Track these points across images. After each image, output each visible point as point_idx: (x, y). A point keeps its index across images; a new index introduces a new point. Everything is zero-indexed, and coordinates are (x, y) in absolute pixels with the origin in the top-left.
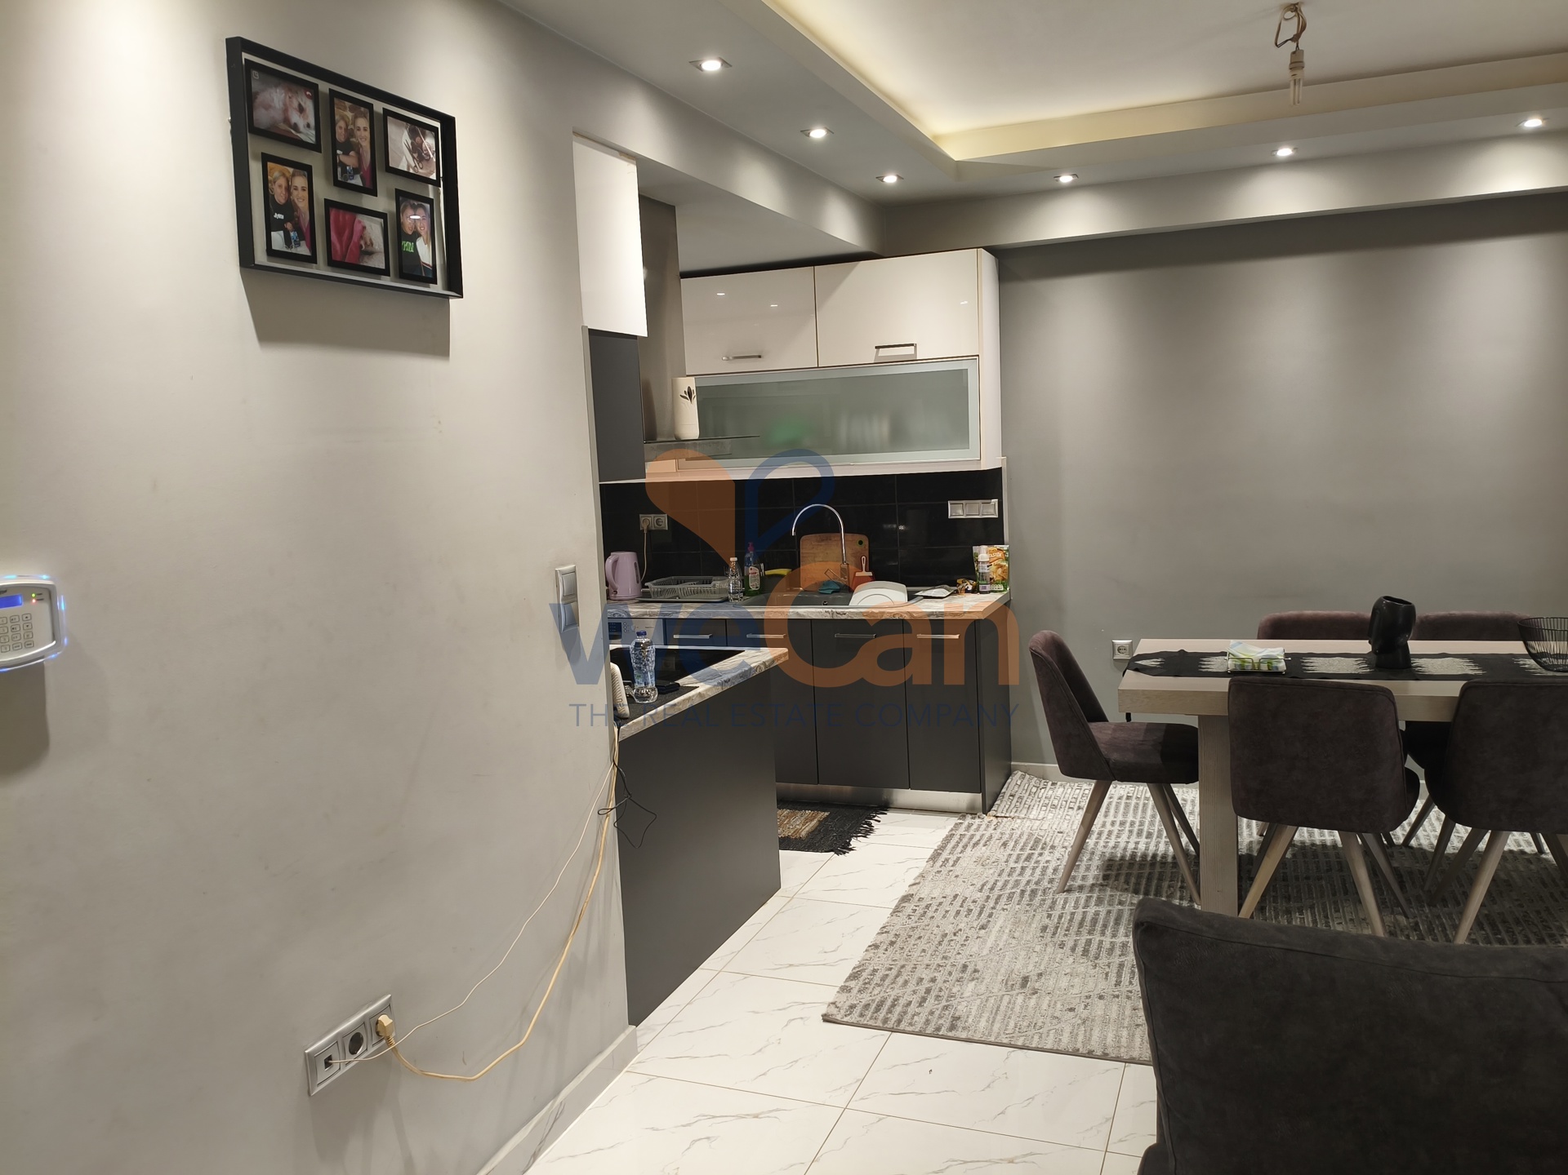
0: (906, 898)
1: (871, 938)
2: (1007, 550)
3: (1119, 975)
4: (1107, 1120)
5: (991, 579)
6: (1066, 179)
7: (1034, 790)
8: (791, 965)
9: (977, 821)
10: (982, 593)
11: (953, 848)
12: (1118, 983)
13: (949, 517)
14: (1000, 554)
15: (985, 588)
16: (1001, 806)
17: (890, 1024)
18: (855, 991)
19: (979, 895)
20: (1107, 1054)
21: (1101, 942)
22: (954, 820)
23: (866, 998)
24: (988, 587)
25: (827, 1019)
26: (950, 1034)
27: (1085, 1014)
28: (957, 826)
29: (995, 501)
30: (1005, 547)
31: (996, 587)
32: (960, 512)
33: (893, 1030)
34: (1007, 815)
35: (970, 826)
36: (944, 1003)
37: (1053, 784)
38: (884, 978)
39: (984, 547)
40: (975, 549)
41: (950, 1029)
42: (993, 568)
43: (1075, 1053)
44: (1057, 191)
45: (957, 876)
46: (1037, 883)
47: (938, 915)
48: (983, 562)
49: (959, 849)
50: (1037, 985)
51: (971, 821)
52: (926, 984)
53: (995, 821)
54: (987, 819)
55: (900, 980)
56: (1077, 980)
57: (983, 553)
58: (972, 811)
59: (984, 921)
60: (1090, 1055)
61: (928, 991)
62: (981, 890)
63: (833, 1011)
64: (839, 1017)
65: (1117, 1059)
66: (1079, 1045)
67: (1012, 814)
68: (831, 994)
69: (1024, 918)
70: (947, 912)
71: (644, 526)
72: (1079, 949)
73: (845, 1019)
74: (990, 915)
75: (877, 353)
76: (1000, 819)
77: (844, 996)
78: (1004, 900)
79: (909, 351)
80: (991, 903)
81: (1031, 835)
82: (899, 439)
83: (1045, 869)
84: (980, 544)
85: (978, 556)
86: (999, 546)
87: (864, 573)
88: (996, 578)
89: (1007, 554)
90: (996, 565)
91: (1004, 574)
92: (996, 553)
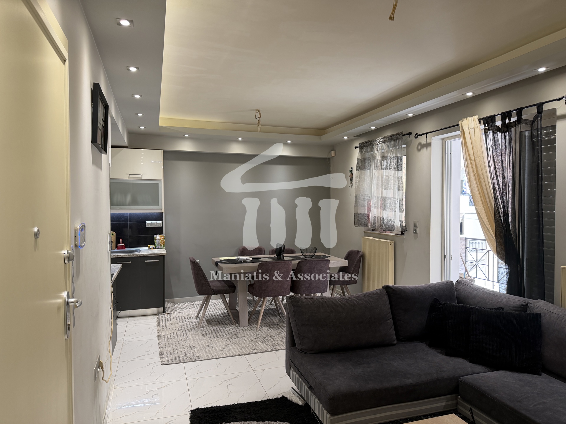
0: (159, 336)
1: (158, 346)
3: (229, 340)
4: (249, 366)
5: (160, 245)
6: (187, 136)
7: (173, 306)
8: (140, 356)
9: (163, 316)
10: (158, 249)
11: (162, 322)
12: (230, 341)
13: (146, 226)
14: (163, 237)
15: (159, 247)
16: (168, 311)
17: (182, 361)
18: (165, 357)
19: (179, 331)
20: (239, 355)
21: (220, 335)
22: (156, 317)
23: (170, 358)
24: (160, 247)
25: (162, 365)
26: (199, 360)
27: (228, 349)
28: (158, 318)
29: (161, 222)
30: (164, 235)
31: (161, 247)
32: (150, 225)
33: (184, 363)
34: (171, 313)
35: (162, 317)
36: (192, 354)
37: (177, 304)
38: (171, 353)
39: (158, 235)
40: (155, 236)
41: (198, 359)
43: (232, 356)
44: (184, 138)
45: (169, 329)
46: (193, 326)
47: (172, 337)
48: (158, 240)
49: (164, 322)
50: (212, 346)
51: (161, 316)
52: (183, 352)
53: (168, 315)
54: (166, 315)
55: (176, 352)
56: (220, 343)
57: (158, 237)
58: (158, 313)
59: (186, 337)
60: (236, 356)
61: (185, 353)
62: (179, 330)
63: (163, 363)
64: (166, 363)
65: (242, 355)
66: (232, 354)
67: (172, 312)
68: (159, 360)
69: (196, 334)
70: (174, 336)
72: (215, 336)
73: (169, 363)
74: (187, 335)
75: (129, 176)
76: (169, 314)
77: (163, 359)
78: (187, 331)
79: (140, 176)
80: (184, 333)
81: (181, 316)
82: (134, 202)
83: (192, 323)
84: (156, 234)
85: (156, 238)
86: (162, 235)
87: (121, 244)
88: (162, 244)
89: (165, 237)
90: (161, 240)
91: (164, 243)
92: (161, 237)
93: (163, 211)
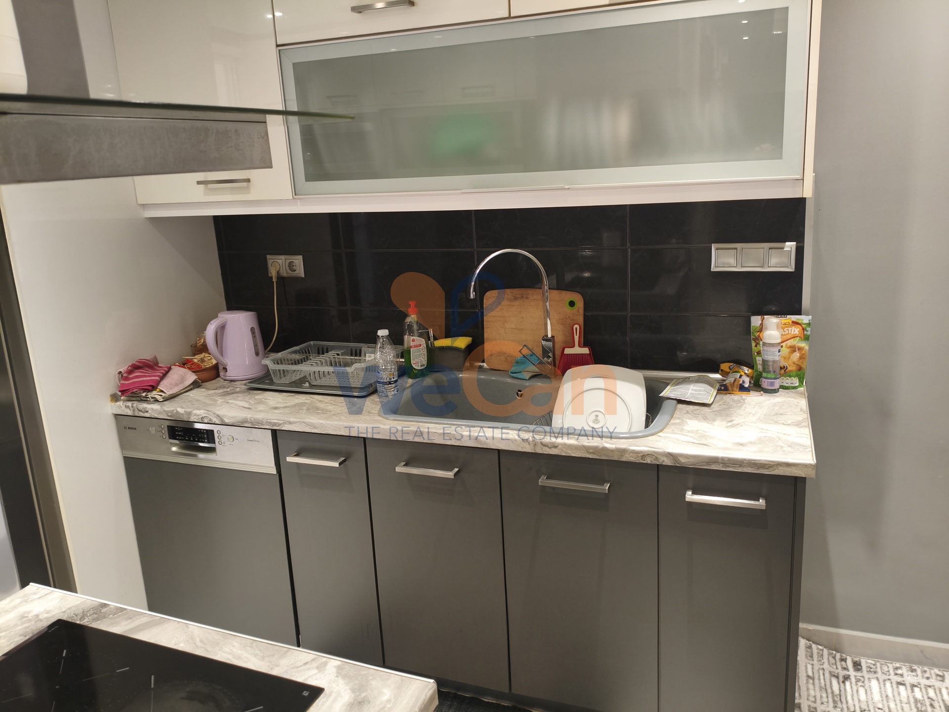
2: (809, 324)
5: (781, 368)
7: (836, 685)
10: (766, 391)
13: (713, 269)
14: (796, 330)
15: (772, 384)
24: (778, 384)
29: (790, 246)
30: (805, 319)
31: (787, 381)
32: (732, 261)
39: (772, 321)
40: (756, 321)
42: (785, 351)
48: (771, 344)
57: (769, 328)
71: (273, 272)
84: (762, 313)
85: (761, 330)
86: (794, 318)
88: (789, 369)
89: (807, 331)
90: (791, 347)
91: (801, 361)
92: (790, 329)
93: (807, 192)
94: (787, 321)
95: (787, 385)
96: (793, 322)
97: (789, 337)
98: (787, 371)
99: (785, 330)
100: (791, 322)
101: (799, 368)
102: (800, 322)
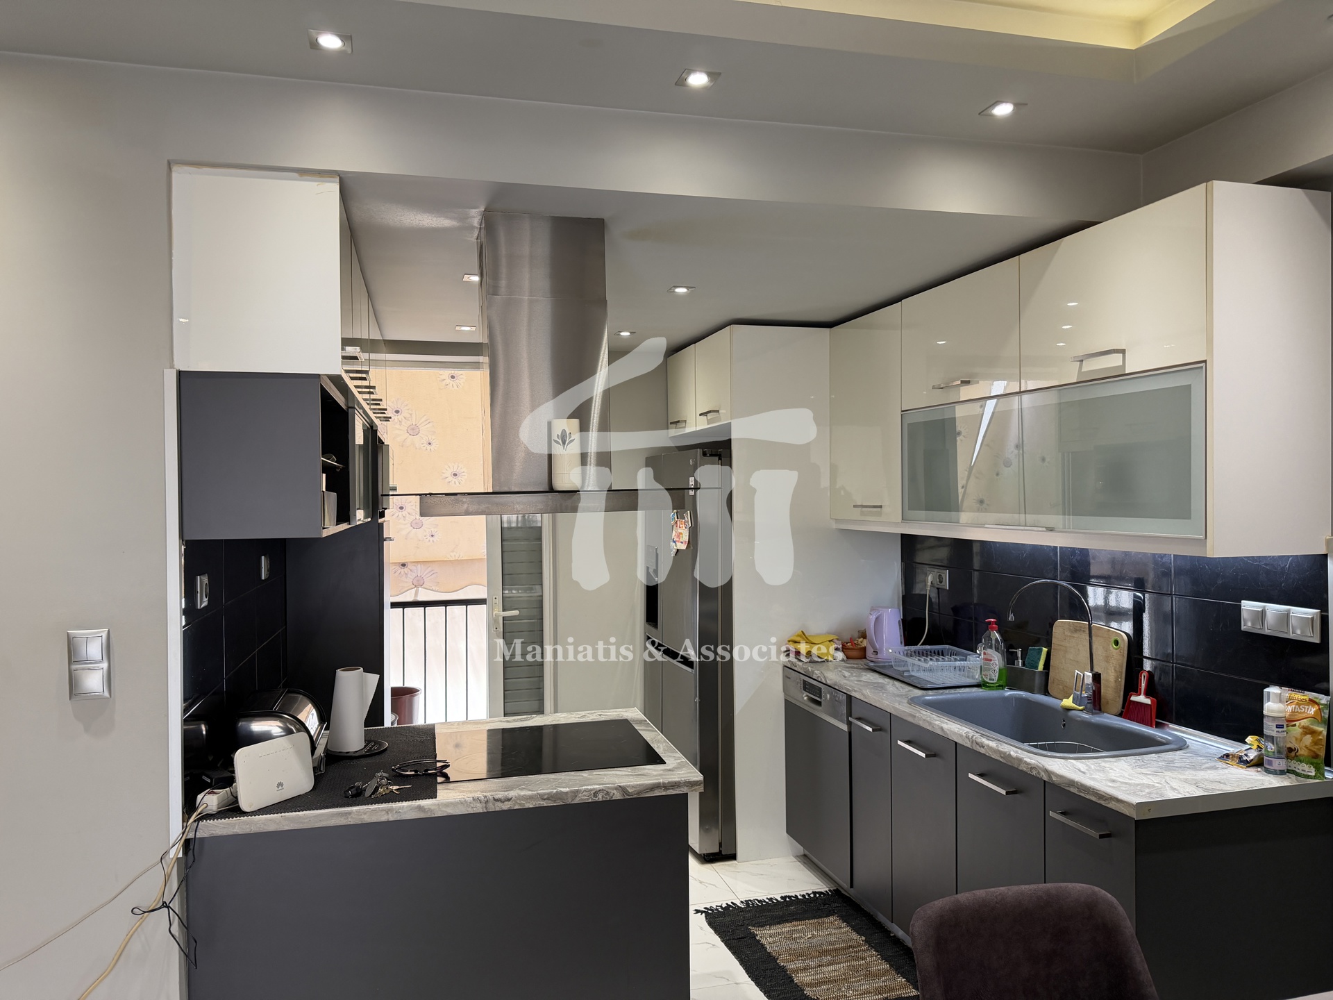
2: (1327, 706)
5: (1289, 751)
13: (1243, 628)
14: (1312, 710)
29: (1313, 613)
30: (1323, 699)
31: (1298, 767)
32: (1260, 622)
40: (1265, 688)
42: (1296, 731)
48: (1277, 714)
57: (1272, 701)
71: (929, 582)
75: (1081, 367)
79: (1115, 361)
84: (1291, 685)
86: (1315, 696)
87: (1142, 699)
88: (1300, 752)
89: (1324, 713)
90: (1304, 728)
91: (1317, 747)
92: (1307, 707)
94: (1304, 698)
95: (1298, 771)
96: (1310, 700)
97: (1304, 715)
98: (1297, 754)
99: (1301, 707)
100: (1307, 699)
101: (1312, 754)
102: (1317, 701)
